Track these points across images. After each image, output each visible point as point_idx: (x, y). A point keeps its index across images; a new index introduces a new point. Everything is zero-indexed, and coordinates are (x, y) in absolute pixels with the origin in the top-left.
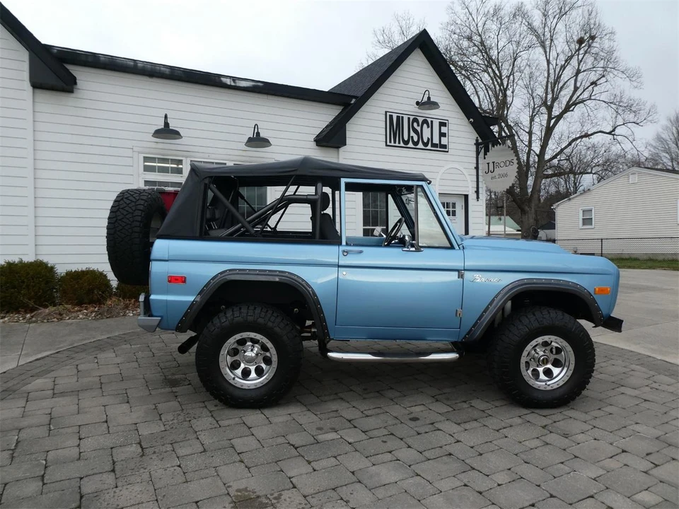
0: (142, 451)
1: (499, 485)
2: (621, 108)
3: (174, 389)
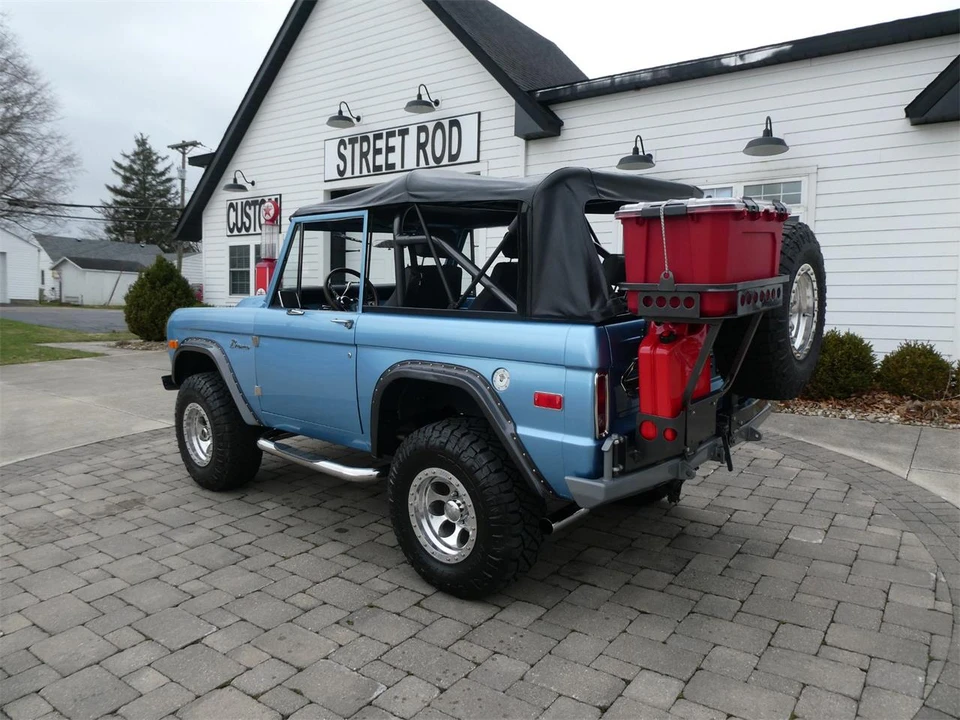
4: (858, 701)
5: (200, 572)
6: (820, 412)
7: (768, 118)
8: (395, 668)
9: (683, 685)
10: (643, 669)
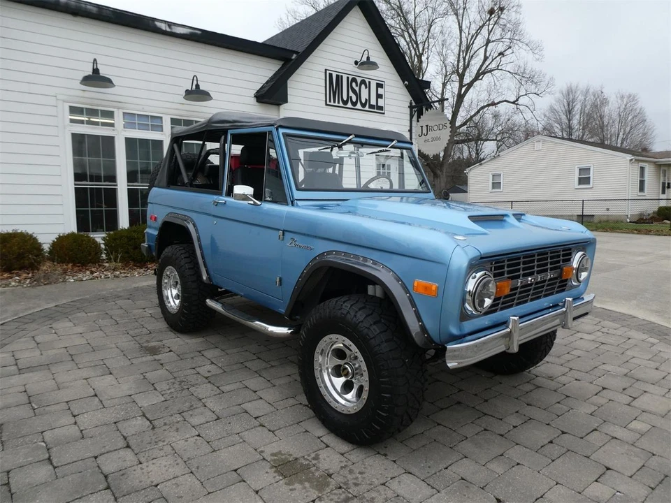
0: (151, 423)
1: (514, 427)
2: (524, 79)
3: (157, 357)
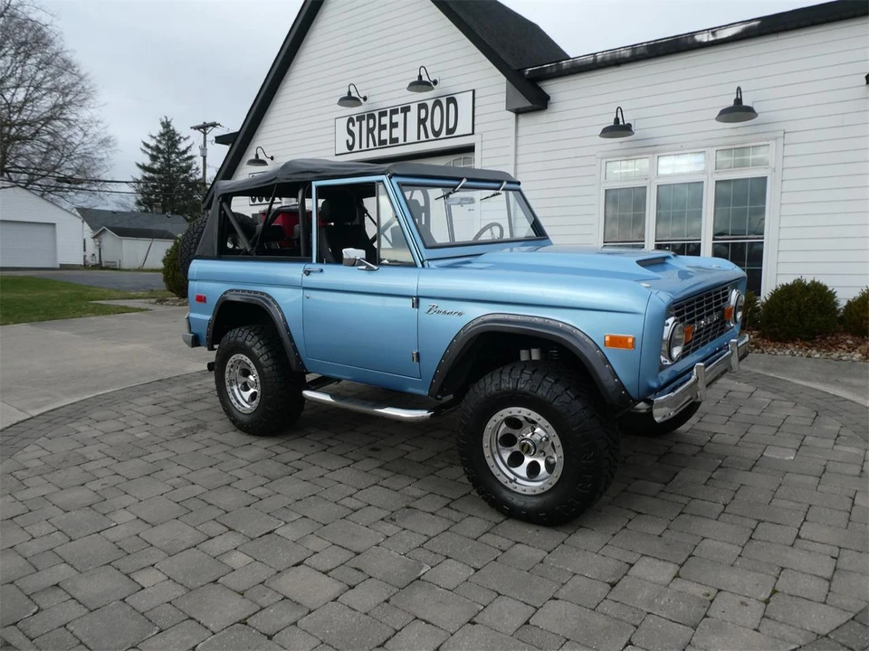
4: (830, 580)
5: (262, 481)
6: (788, 352)
7: (739, 89)
8: (435, 553)
9: (678, 568)
10: (643, 555)
